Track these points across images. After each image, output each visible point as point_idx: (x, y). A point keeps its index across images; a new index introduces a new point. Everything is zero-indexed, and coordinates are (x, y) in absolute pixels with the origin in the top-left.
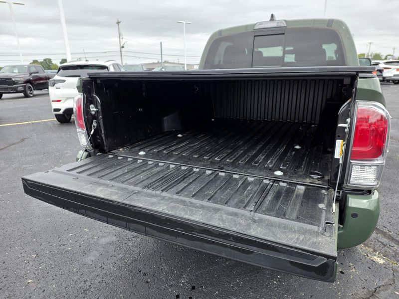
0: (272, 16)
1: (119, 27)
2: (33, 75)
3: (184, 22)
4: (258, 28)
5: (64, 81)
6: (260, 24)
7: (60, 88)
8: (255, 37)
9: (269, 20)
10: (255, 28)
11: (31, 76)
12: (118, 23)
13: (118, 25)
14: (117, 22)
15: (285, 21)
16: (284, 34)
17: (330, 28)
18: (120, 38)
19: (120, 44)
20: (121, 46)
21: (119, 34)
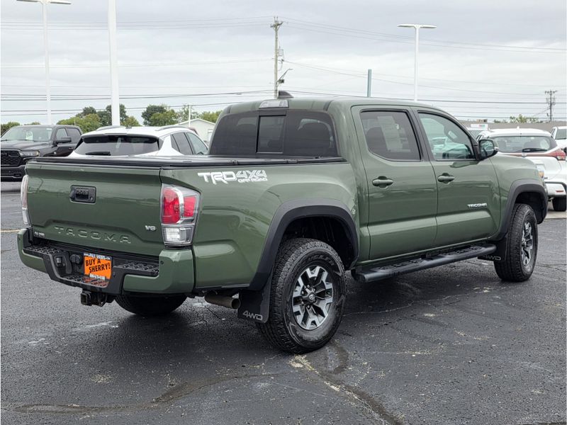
1: (277, 35)
2: (59, 146)
3: (418, 27)
8: (260, 118)
11: (56, 149)
12: (276, 26)
13: (276, 30)
14: (273, 23)
16: (285, 115)
17: (326, 112)
18: (276, 60)
19: (276, 74)
20: (278, 79)
21: (276, 50)
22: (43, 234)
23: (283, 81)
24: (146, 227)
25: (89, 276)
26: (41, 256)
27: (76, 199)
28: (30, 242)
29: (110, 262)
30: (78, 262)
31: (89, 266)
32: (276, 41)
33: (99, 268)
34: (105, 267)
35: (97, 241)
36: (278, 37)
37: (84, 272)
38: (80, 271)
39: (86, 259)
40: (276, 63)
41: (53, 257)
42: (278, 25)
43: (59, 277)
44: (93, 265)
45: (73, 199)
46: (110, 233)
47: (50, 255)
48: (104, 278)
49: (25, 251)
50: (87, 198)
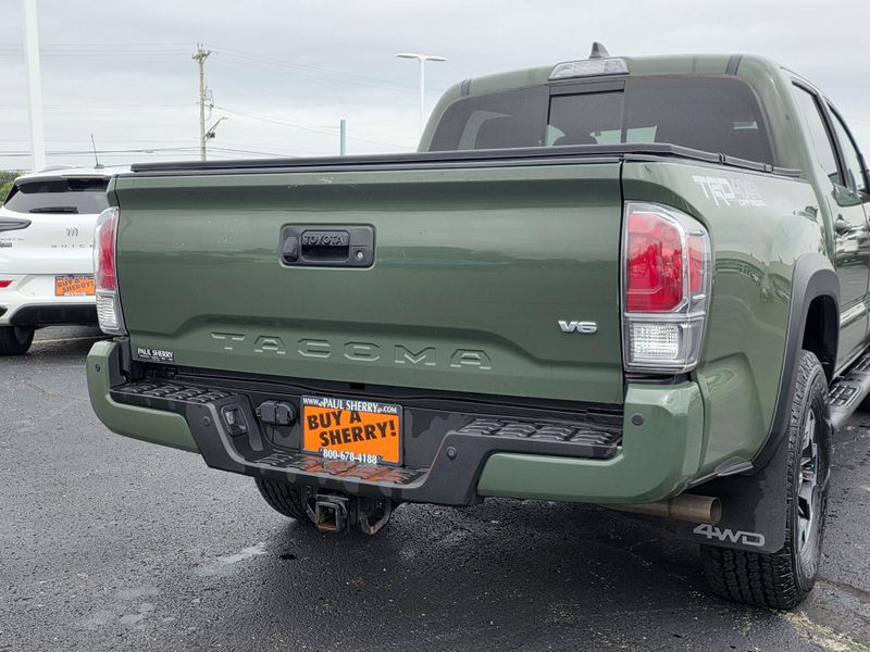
0: (596, 47)
1: (201, 70)
4: (558, 76)
5: (26, 224)
6: (564, 68)
7: (10, 245)
8: (553, 99)
9: (587, 58)
10: (551, 77)
12: (201, 57)
13: (201, 64)
14: (196, 53)
15: (625, 59)
16: (622, 91)
17: (734, 77)
18: (203, 106)
19: (203, 124)
20: (206, 132)
21: (202, 91)
22: (168, 354)
23: (213, 135)
24: (562, 323)
25: (320, 455)
26: (180, 408)
27: (303, 259)
28: (123, 372)
29: (396, 420)
30: (283, 420)
31: (321, 429)
32: (202, 78)
33: (355, 435)
34: (377, 432)
35: (367, 367)
36: (205, 72)
37: (301, 444)
38: (289, 442)
39: (308, 412)
40: (203, 110)
41: (218, 409)
42: (204, 55)
43: (241, 460)
44: (333, 427)
45: (291, 259)
46: (416, 344)
47: (211, 407)
48: (373, 460)
49: (117, 398)
50: (347, 255)
